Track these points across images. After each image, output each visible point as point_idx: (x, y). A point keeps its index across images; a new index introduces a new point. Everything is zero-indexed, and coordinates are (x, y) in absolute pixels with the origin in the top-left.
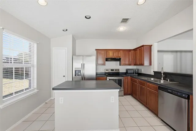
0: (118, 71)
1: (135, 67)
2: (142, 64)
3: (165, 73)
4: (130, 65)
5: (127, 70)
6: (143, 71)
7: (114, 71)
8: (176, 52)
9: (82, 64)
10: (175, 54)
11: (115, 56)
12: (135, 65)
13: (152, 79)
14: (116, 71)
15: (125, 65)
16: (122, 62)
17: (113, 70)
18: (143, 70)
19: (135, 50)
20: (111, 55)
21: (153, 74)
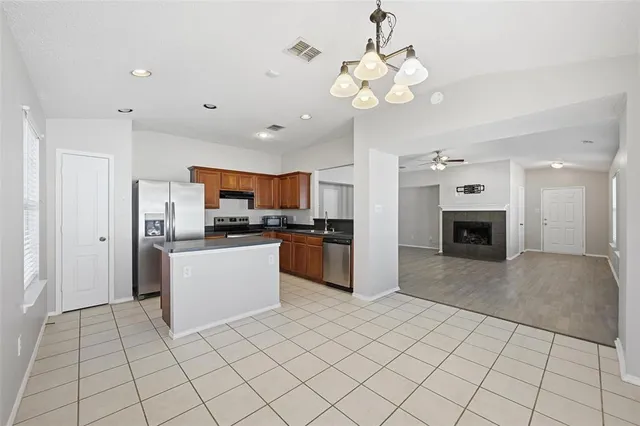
0: (245, 222)
1: (279, 213)
2: (297, 207)
3: (329, 221)
4: (272, 208)
5: (265, 219)
6: (296, 221)
7: (238, 222)
8: (342, 185)
9: (167, 204)
10: (339, 188)
11: (242, 186)
12: (282, 208)
13: (313, 231)
14: (242, 222)
15: (262, 207)
16: (257, 202)
17: (235, 220)
18: (297, 218)
19: (282, 177)
20: (232, 184)
21: (312, 223)
